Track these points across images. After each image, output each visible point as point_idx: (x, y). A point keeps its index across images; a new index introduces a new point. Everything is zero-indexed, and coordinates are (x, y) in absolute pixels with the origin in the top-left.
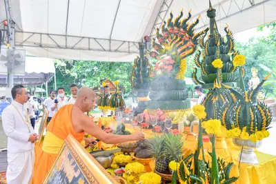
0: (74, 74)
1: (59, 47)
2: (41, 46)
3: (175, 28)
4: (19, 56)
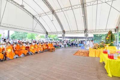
1: (94, 32)
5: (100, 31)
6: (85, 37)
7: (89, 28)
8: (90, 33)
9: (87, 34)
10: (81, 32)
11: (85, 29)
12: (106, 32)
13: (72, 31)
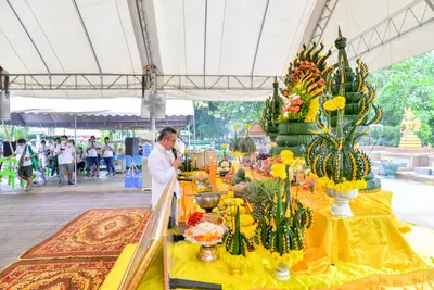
0: (217, 116)
1: (197, 88)
2: (179, 88)
3: (307, 62)
4: (159, 99)
5: (223, 83)
6: (147, 115)
7: (168, 64)
8: (177, 92)
9: (160, 95)
10: (123, 80)
11: (146, 68)
12: (252, 89)
13: (64, 77)
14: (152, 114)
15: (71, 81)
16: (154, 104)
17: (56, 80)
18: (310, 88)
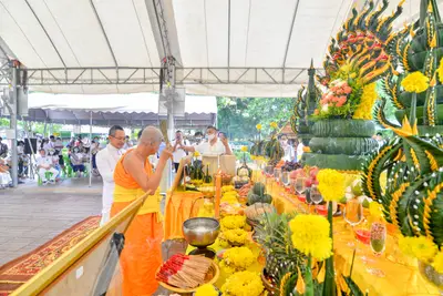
1: (220, 82)
2: (201, 82)
4: (177, 95)
5: (250, 76)
6: (164, 112)
7: (187, 57)
9: (179, 90)
10: (140, 74)
11: (164, 60)
12: (283, 83)
13: (80, 71)
14: (169, 111)
15: (87, 75)
16: (171, 100)
17: (72, 75)
18: (362, 70)
